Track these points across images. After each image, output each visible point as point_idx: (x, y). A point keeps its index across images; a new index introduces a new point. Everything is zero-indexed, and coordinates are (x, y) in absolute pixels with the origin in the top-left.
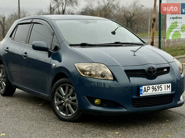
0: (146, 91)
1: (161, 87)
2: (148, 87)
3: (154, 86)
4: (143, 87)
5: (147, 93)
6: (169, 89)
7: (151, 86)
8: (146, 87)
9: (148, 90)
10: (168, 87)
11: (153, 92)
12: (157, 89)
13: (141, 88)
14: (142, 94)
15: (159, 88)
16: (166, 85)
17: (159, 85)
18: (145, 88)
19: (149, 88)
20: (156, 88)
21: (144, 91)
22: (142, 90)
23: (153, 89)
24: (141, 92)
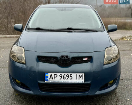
0: (52, 78)
1: (71, 76)
2: (54, 75)
3: (63, 74)
4: (49, 74)
5: (53, 80)
6: (81, 79)
7: (58, 74)
8: (53, 74)
9: (54, 77)
10: (81, 77)
11: (61, 80)
12: (67, 78)
13: (46, 75)
14: (48, 80)
15: (68, 77)
16: (78, 74)
17: (69, 74)
18: (51, 75)
19: (56, 76)
20: (65, 76)
21: (50, 78)
22: (47, 77)
23: (62, 77)
24: (46, 79)
